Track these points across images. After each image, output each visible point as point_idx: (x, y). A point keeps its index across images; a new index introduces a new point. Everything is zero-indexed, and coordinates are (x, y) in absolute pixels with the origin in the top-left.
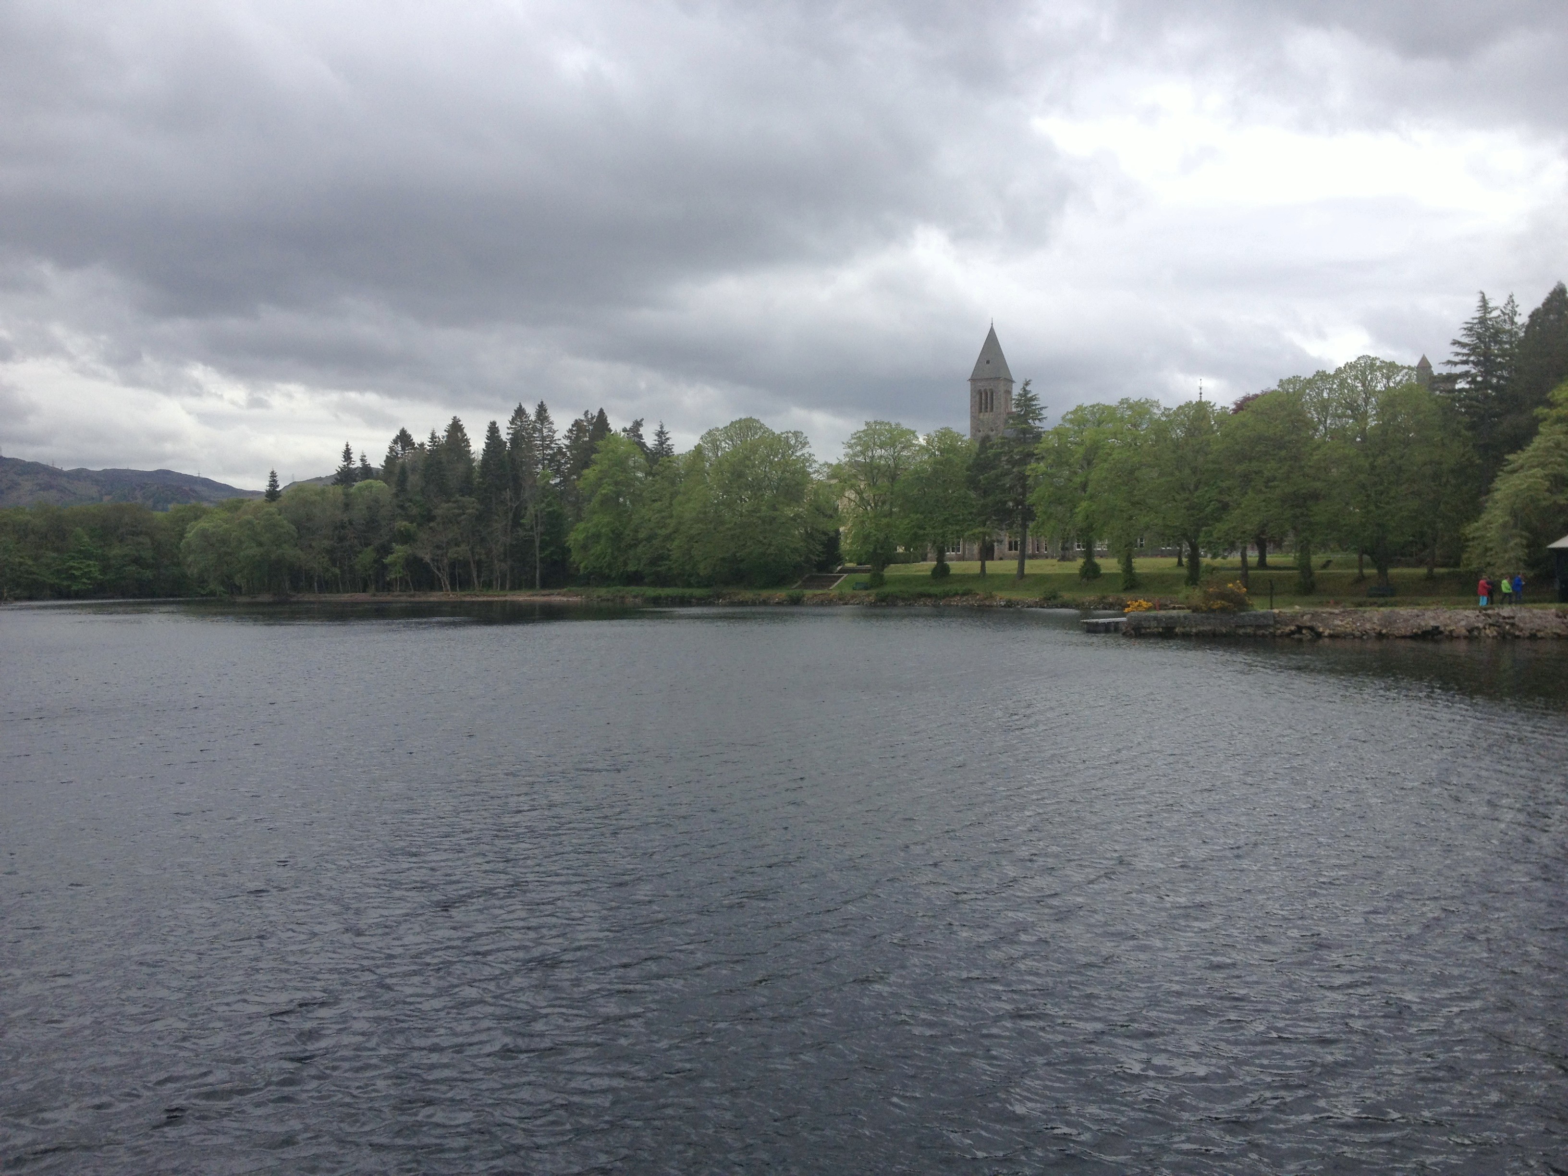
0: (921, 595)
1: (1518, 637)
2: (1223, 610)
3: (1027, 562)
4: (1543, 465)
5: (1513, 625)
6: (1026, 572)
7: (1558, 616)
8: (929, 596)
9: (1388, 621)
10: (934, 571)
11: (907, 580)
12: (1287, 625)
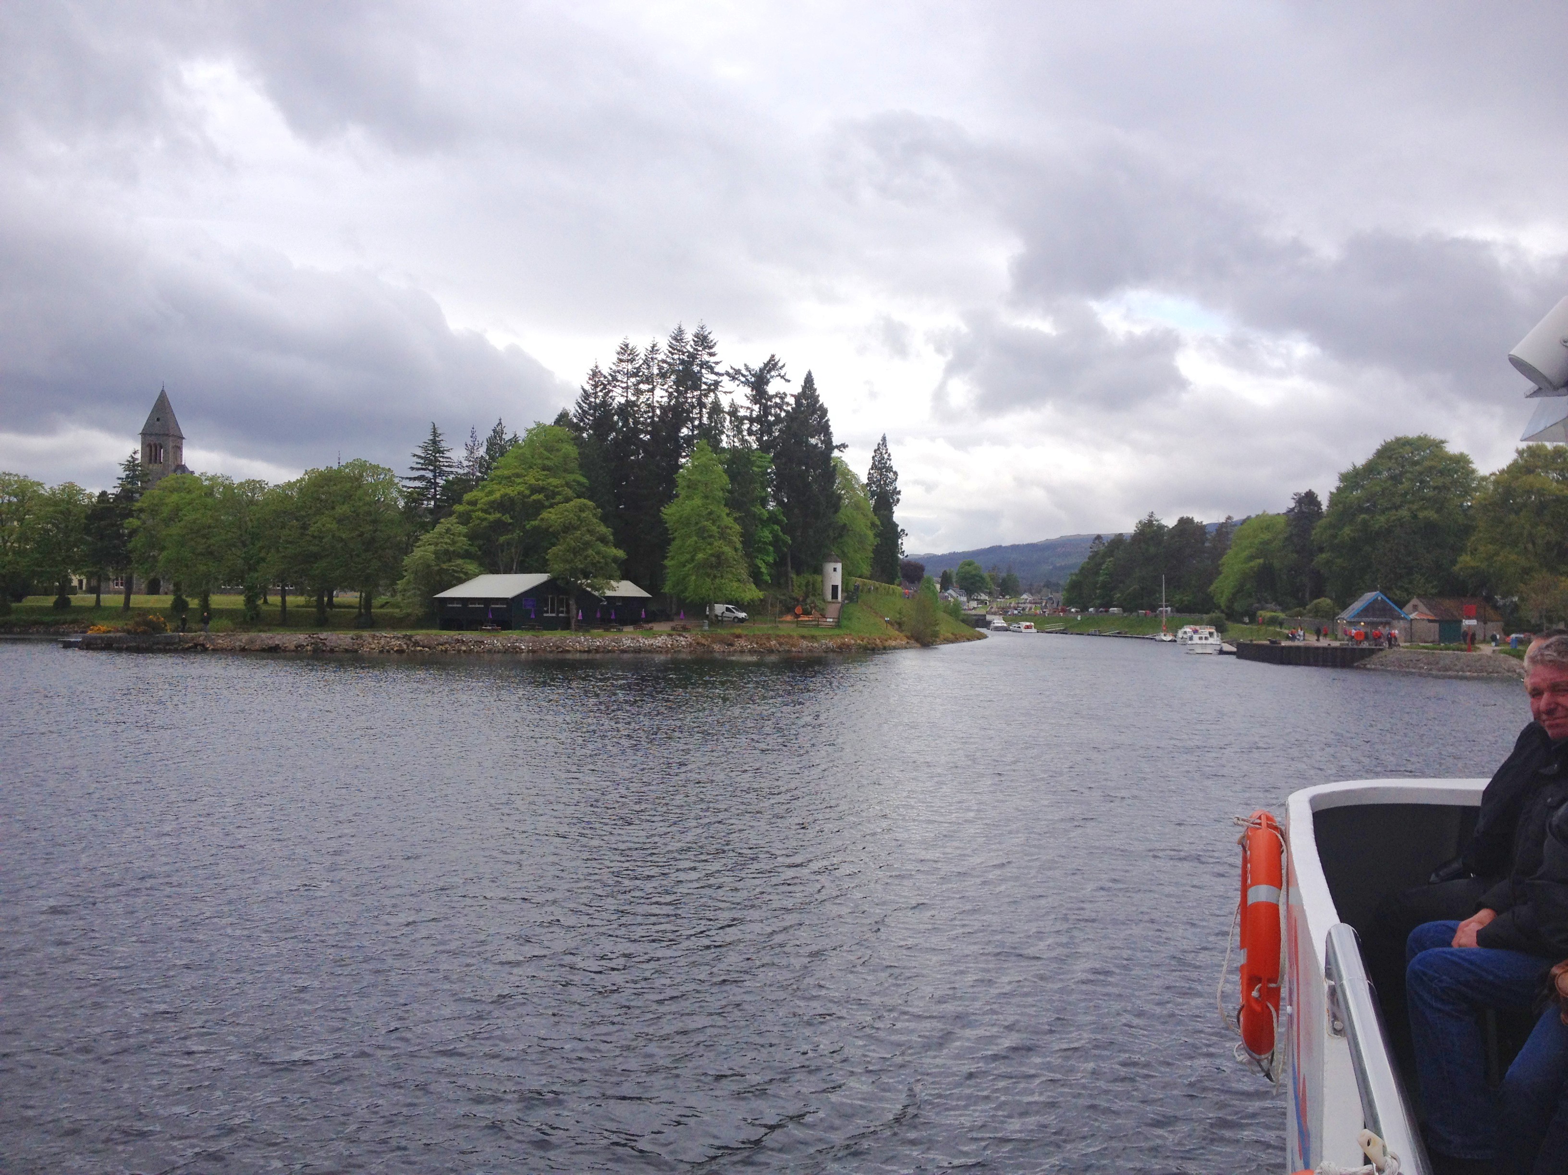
0: (36, 623)
1: (324, 651)
2: (144, 632)
3: (132, 597)
4: (436, 544)
5: (324, 644)
6: (131, 605)
7: (352, 639)
8: (42, 623)
9: (251, 641)
10: (56, 603)
11: (32, 610)
12: (187, 643)
